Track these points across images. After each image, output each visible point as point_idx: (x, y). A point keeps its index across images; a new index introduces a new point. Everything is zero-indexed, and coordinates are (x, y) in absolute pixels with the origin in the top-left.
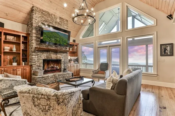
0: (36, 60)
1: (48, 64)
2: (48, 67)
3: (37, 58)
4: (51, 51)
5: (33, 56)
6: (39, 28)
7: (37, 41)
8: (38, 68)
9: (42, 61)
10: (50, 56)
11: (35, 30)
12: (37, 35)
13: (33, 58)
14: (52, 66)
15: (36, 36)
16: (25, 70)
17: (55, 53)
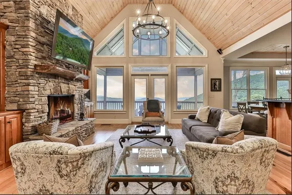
0: (36, 97)
1: (56, 106)
2: (56, 111)
3: (37, 93)
4: (61, 77)
5: (31, 88)
6: (40, 18)
7: (37, 50)
8: (40, 115)
9: (47, 98)
10: (59, 87)
11: (34, 21)
12: (38, 36)
13: (31, 92)
14: (62, 108)
15: (36, 38)
16: (8, 125)
17: (66, 82)
